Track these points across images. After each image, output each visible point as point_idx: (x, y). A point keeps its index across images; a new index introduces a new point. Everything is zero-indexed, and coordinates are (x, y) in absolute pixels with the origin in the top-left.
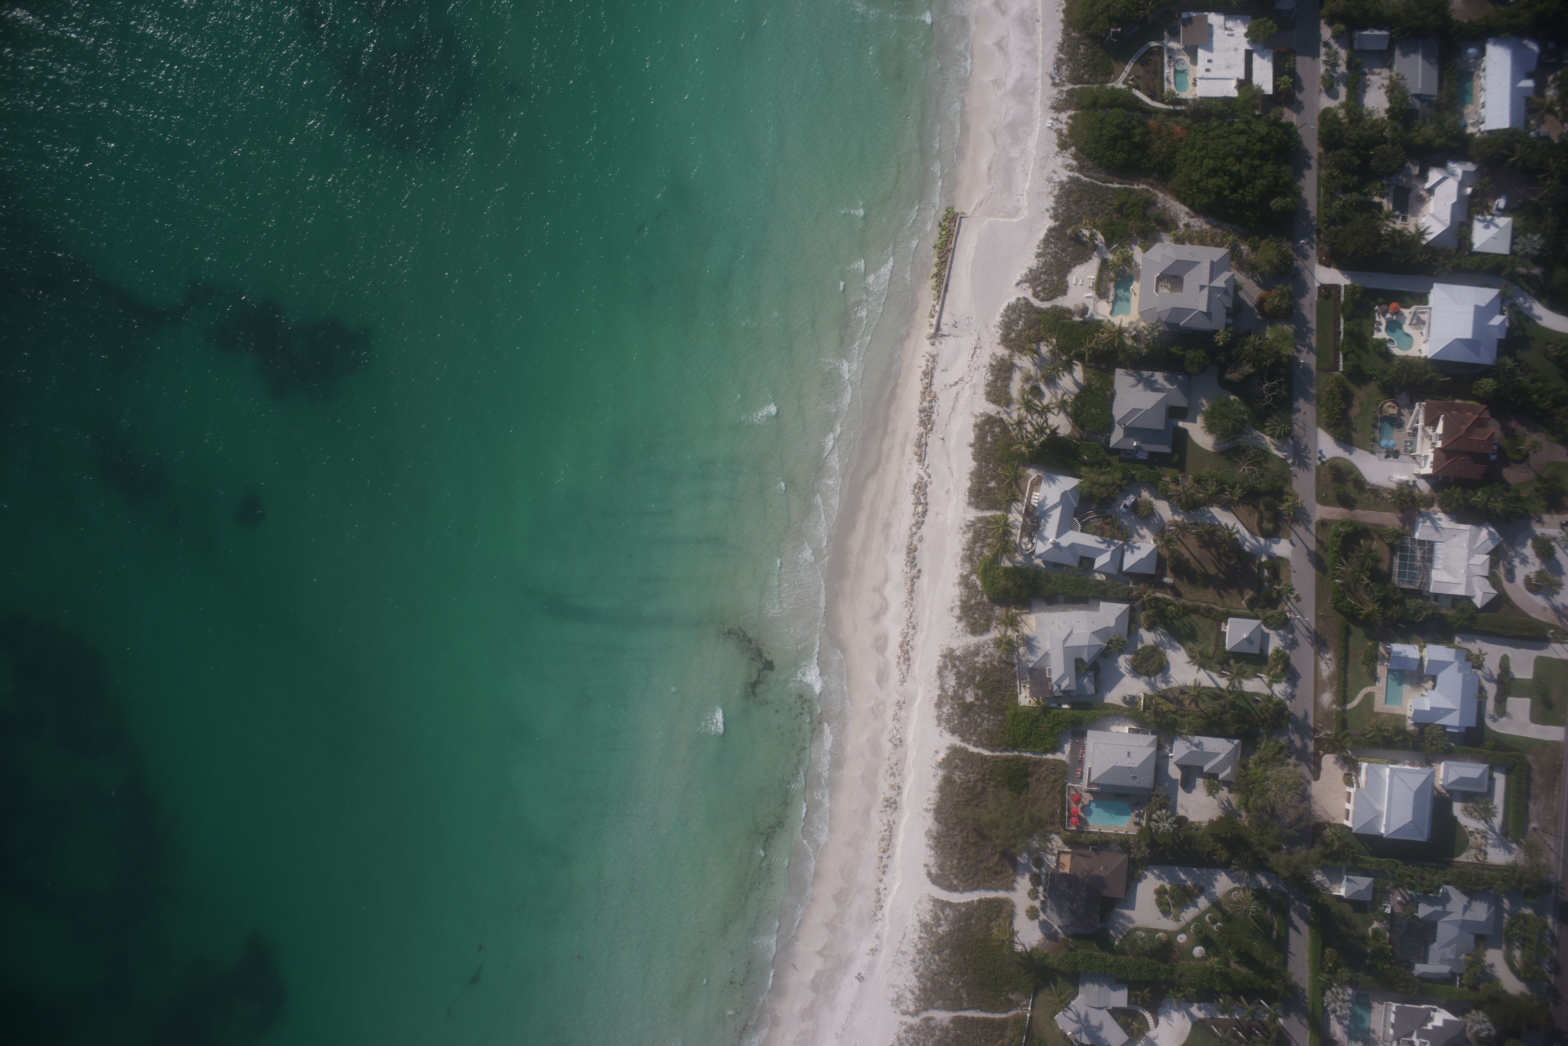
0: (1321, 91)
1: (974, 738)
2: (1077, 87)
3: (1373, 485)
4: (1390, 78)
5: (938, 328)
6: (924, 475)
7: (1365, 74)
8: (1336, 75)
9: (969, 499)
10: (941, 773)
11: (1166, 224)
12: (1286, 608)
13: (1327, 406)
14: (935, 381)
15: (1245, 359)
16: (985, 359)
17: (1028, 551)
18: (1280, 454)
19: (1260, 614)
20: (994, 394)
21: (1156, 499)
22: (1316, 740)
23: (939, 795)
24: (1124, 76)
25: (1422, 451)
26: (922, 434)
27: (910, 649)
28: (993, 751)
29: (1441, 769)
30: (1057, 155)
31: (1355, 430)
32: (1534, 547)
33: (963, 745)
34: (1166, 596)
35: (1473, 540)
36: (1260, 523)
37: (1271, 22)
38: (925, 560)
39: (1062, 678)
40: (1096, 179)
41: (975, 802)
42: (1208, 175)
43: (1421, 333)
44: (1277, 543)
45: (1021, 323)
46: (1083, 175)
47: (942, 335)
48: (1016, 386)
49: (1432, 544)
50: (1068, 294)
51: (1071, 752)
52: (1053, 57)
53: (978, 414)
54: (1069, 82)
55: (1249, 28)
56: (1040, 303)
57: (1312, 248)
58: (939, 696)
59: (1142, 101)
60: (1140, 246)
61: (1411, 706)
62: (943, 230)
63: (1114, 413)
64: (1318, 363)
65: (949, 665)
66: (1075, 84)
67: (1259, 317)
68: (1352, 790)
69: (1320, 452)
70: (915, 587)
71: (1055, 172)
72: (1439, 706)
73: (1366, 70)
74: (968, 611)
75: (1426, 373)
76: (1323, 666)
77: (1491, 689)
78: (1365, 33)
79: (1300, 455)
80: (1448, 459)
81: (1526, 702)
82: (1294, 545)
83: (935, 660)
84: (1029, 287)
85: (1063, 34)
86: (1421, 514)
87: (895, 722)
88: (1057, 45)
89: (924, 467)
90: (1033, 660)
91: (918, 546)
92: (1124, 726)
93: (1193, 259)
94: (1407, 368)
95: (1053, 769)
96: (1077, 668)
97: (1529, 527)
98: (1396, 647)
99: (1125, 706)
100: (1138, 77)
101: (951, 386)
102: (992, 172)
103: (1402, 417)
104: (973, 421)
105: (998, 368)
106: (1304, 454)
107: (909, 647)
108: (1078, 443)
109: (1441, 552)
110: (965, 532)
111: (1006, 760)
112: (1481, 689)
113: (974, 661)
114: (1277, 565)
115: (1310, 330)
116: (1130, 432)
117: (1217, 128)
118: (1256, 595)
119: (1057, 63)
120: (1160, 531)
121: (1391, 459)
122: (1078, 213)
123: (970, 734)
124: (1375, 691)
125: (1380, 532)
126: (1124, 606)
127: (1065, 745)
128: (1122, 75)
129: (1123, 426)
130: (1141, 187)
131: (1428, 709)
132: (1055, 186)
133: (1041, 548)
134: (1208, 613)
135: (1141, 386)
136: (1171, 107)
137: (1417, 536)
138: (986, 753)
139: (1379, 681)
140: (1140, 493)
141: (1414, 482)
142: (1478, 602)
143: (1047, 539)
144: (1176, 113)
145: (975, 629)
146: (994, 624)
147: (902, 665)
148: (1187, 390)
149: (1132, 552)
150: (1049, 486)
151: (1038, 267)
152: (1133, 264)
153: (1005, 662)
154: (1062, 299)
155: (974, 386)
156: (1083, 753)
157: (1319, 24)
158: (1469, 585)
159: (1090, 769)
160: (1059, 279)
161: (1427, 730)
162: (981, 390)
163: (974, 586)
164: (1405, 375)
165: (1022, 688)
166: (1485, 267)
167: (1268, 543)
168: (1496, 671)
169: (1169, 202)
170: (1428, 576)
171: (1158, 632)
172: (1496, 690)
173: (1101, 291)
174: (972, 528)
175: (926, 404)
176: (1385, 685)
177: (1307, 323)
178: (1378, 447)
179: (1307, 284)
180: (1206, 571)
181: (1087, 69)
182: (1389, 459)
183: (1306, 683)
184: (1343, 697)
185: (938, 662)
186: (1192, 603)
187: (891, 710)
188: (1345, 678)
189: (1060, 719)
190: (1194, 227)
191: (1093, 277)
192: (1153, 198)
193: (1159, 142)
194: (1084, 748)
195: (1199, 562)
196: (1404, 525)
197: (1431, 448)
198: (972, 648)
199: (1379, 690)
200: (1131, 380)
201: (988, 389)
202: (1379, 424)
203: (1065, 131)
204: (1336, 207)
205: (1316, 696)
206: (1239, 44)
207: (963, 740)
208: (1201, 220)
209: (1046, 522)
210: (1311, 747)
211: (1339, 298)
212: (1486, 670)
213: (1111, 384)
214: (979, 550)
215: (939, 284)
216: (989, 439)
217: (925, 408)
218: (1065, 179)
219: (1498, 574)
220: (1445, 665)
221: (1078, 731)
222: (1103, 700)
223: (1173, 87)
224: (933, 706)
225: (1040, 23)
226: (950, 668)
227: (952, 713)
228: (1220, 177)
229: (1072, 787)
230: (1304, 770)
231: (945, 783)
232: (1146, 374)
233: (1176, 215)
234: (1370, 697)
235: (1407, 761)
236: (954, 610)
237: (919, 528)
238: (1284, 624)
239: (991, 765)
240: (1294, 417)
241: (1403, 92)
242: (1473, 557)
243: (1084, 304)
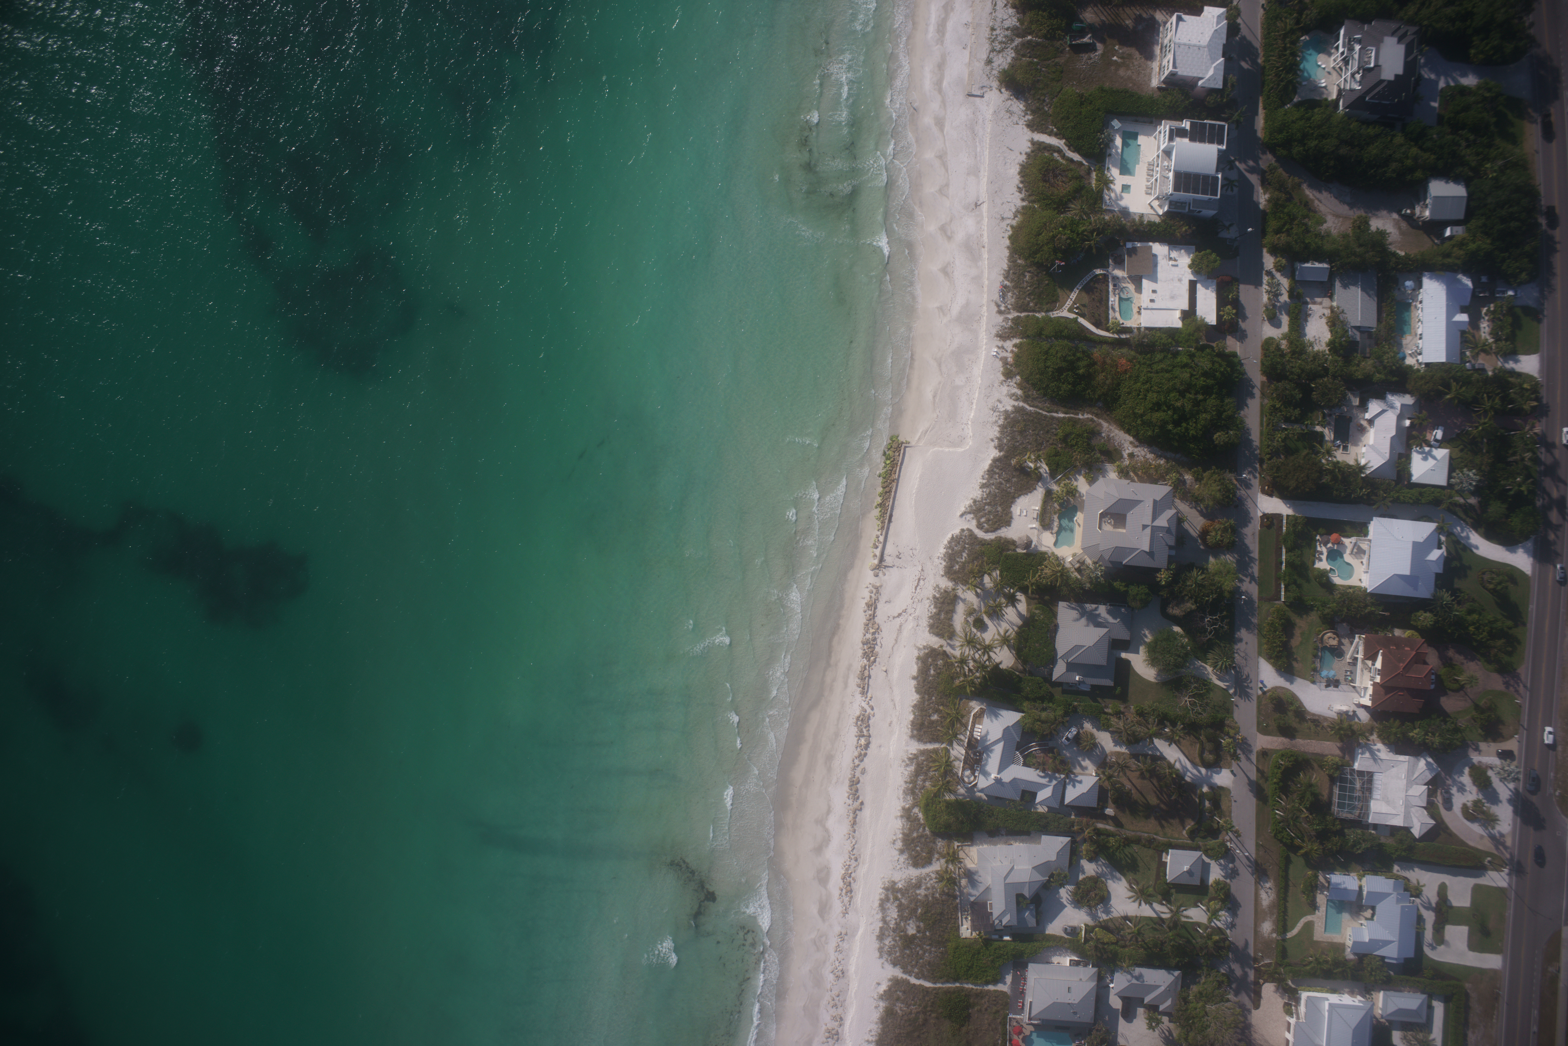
0: (1264, 320)
1: (916, 970)
2: (1023, 315)
3: (1314, 715)
4: (1332, 309)
5: (882, 559)
6: (866, 707)
7: (1307, 303)
8: (1278, 304)
9: (912, 732)
10: (882, 1004)
11: (1111, 454)
12: (1227, 838)
13: (1269, 638)
14: (878, 612)
15: (1187, 595)
16: (928, 591)
17: (970, 783)
18: (1222, 684)
19: (1201, 843)
20: (937, 627)
21: (1098, 730)
22: (1256, 969)
23: (881, 1026)
24: (1069, 303)
25: (1361, 683)
26: (865, 666)
27: (852, 881)
28: (935, 983)
29: (1380, 997)
30: (1002, 383)
31: (1296, 660)
32: (1471, 775)
33: (905, 976)
34: (1108, 827)
35: (1411, 771)
36: (1201, 755)
37: (1214, 255)
38: (867, 793)
39: (1003, 914)
40: (1041, 409)
41: (916, 1034)
42: (1152, 409)
43: (1362, 562)
44: (1218, 773)
45: (965, 555)
46: (1028, 404)
47: (886, 567)
48: (959, 619)
49: (1371, 775)
50: (1012, 525)
51: (1012, 983)
52: (998, 285)
53: (921, 647)
54: (1014, 309)
55: (1193, 260)
56: (984, 534)
57: (1255, 477)
58: (881, 928)
59: (1088, 329)
60: (1084, 477)
61: (1350, 936)
62: (887, 459)
63: (1056, 646)
64: (1260, 592)
65: (891, 897)
66: (1021, 312)
67: (1202, 547)
68: (1293, 1021)
69: (1262, 682)
70: (857, 819)
71: (1000, 401)
72: (1378, 938)
73: (1308, 300)
74: (910, 845)
75: (1366, 606)
76: (1263, 895)
77: (1429, 917)
78: (1306, 265)
79: (1242, 684)
80: (1386, 694)
81: (1464, 930)
82: (1235, 775)
83: (877, 893)
84: (973, 518)
85: (1009, 260)
86: (1359, 745)
87: (836, 954)
88: (1002, 272)
89: (867, 699)
90: (974, 894)
91: (861, 779)
92: (1065, 956)
93: (1136, 498)
94: (1347, 602)
95: (995, 1000)
96: (1018, 903)
97: (1466, 756)
98: (1337, 878)
99: (1066, 936)
100: (1084, 306)
101: (894, 618)
102: (937, 400)
103: (1342, 647)
104: (916, 653)
105: (942, 600)
106: (1246, 684)
107: (851, 879)
108: (1021, 675)
109: (1380, 782)
110: (907, 765)
111: (948, 992)
112: (1420, 919)
113: (916, 894)
114: (1218, 794)
115: (1252, 560)
116: (1072, 667)
117: (1161, 361)
118: (1196, 826)
119: (1002, 291)
120: (1103, 763)
121: (1332, 688)
122: (1023, 443)
123: (912, 966)
124: (1315, 920)
125: (1319, 760)
126: (1066, 840)
127: (1007, 976)
128: (1068, 303)
129: (1066, 661)
130: (1086, 416)
131: (1367, 940)
132: (1000, 416)
133: (983, 783)
134: (1150, 843)
135: (1083, 621)
136: (1116, 336)
137: (1356, 766)
138: (928, 984)
139: (1318, 910)
140: (1083, 724)
141: (1354, 712)
142: (1416, 832)
143: (989, 774)
144: (1120, 343)
145: (918, 861)
146: (936, 856)
147: (844, 898)
148: (1130, 622)
149: (1074, 786)
150: (992, 721)
151: (982, 498)
152: (1077, 495)
153: (948, 894)
154: (1006, 530)
155: (917, 619)
156: (1025, 984)
157: (1262, 252)
158: (1407, 816)
159: (1031, 1002)
160: (1004, 510)
161: (1366, 961)
162: (925, 622)
163: (917, 819)
164: (1345, 609)
165: (964, 920)
166: (1423, 501)
167: (1209, 773)
168: (1434, 900)
169: (1113, 432)
170: (1368, 807)
171: (1100, 863)
172: (1434, 918)
173: (1044, 520)
174: (915, 760)
175: (869, 636)
176: (1324, 914)
177: (1250, 552)
178: (1318, 676)
179: (1249, 513)
180: (1148, 802)
181: (1032, 297)
182: (1330, 688)
183: (1247, 912)
184: (1283, 926)
185: (880, 894)
186: (1133, 833)
187: (833, 942)
188: (1286, 908)
189: (1002, 952)
190: (1138, 456)
191: (1037, 508)
192: (1098, 428)
193: (1104, 374)
194: (1025, 979)
195: (1141, 793)
196: (1344, 754)
197: (1371, 680)
198: (914, 881)
199: (1318, 918)
200: (1074, 614)
201: (931, 621)
202: (1320, 654)
203: (1010, 360)
204: (1278, 441)
205: (1257, 925)
206: (1183, 275)
207: (904, 972)
208: (1146, 450)
209: (989, 756)
210: (1251, 976)
211: (1281, 527)
212: (1424, 898)
213: (1055, 615)
214: (921, 783)
215: (883, 515)
216: (932, 672)
217: (868, 640)
218: (1009, 408)
219: (1436, 802)
220: (1383, 896)
221: (1019, 963)
222: (1045, 931)
223: (1117, 315)
224: (875, 938)
225: (986, 249)
226: (892, 900)
227: (894, 945)
228: (1164, 411)
229: (1014, 1019)
230: (1245, 999)
231: (887, 1015)
232: (1089, 607)
233: (1120, 445)
234: (1309, 926)
235: (1347, 990)
236: (896, 842)
237: (862, 761)
238: (1225, 855)
239: (933, 997)
240: (1236, 647)
241: (1344, 323)
242: (1411, 787)
243: (1028, 537)
